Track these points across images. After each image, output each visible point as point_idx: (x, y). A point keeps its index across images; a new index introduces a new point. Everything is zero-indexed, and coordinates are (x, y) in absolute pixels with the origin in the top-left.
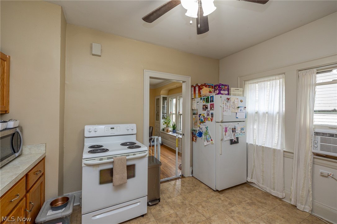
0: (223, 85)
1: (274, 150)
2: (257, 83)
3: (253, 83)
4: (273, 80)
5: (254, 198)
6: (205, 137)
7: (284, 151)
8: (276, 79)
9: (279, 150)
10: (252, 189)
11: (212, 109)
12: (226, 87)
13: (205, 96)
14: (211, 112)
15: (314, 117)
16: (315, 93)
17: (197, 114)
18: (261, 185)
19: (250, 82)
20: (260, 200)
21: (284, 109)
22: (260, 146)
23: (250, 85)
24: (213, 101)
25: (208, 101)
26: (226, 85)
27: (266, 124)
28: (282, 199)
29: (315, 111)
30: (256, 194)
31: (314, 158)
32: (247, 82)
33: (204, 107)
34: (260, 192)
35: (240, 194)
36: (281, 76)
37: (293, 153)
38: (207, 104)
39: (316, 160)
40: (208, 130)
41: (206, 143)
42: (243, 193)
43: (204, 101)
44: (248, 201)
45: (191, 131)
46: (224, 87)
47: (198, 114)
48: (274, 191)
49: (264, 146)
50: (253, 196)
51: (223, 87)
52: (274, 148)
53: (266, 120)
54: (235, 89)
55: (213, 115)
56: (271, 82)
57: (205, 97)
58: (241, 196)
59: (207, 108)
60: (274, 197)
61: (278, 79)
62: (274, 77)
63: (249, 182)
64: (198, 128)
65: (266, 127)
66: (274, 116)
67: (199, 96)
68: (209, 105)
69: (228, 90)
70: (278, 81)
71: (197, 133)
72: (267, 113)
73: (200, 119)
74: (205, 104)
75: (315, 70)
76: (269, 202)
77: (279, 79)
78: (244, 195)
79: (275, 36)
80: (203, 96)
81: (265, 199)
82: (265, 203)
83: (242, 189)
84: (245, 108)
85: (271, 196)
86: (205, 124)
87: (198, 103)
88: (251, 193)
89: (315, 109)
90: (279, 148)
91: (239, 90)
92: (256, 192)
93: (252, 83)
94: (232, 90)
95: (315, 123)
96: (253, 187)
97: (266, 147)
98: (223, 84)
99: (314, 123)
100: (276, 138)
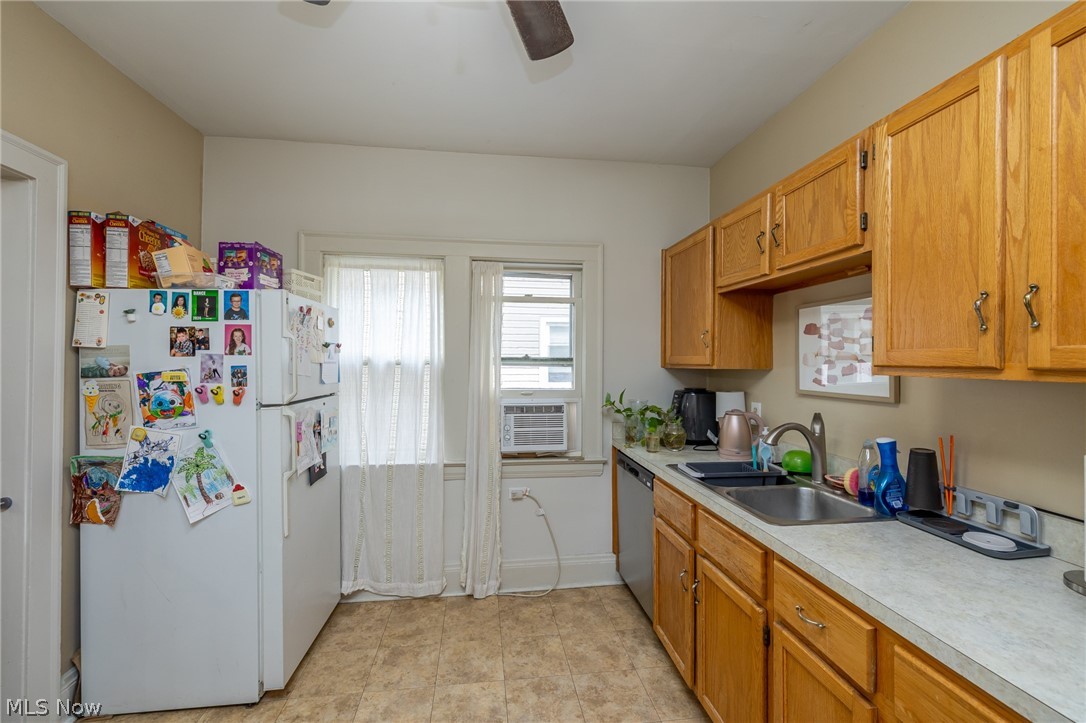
0: (264, 251)
1: (422, 467)
2: (369, 267)
3: (356, 267)
4: (415, 269)
5: (386, 634)
6: (194, 482)
7: (445, 466)
8: (421, 269)
9: (433, 465)
10: (362, 611)
11: (240, 347)
12: (276, 263)
13: (184, 286)
14: (237, 360)
15: (502, 370)
16: (502, 319)
17: (122, 372)
18: (383, 586)
19: (344, 260)
20: (400, 631)
21: (442, 352)
22: (382, 466)
23: (344, 272)
24: (244, 314)
25: (213, 313)
26: (273, 255)
27: (396, 398)
28: (442, 595)
29: (503, 359)
30: (381, 620)
31: (503, 465)
32: (334, 260)
33: (182, 338)
34: (386, 610)
35: (343, 650)
36: (434, 263)
37: (464, 465)
38: (199, 325)
39: (507, 469)
40: (210, 446)
41: (197, 510)
42: (350, 640)
43: (180, 309)
44: (381, 656)
45: (66, 470)
46: (270, 260)
47: (133, 373)
48: (421, 585)
49: (392, 463)
50: (380, 633)
51: (267, 259)
52: (420, 462)
53: (397, 385)
54: (306, 278)
55: (245, 374)
56: (410, 273)
57: (189, 291)
58: (352, 656)
59: (204, 343)
60: (422, 602)
61: (425, 270)
62: (416, 263)
63: (350, 596)
64: (134, 446)
65: (395, 405)
66: (419, 373)
67: (131, 277)
68: (216, 330)
69: (280, 275)
70: (427, 275)
71: (124, 471)
72: (398, 364)
73: (144, 401)
74: (186, 321)
75: (502, 265)
76: (423, 620)
77: (430, 270)
78: (358, 646)
79: (423, 149)
80: (174, 286)
81: (410, 620)
82: (419, 631)
83: (337, 632)
84: (338, 346)
85: (414, 602)
86: (188, 419)
87: (131, 317)
88: (369, 628)
89: (505, 353)
90: (433, 460)
91: (313, 280)
92: (377, 615)
93: (350, 267)
94: (294, 277)
95: (505, 385)
96: (359, 605)
97: (399, 466)
98: (267, 247)
99: (502, 387)
100: (425, 435)
